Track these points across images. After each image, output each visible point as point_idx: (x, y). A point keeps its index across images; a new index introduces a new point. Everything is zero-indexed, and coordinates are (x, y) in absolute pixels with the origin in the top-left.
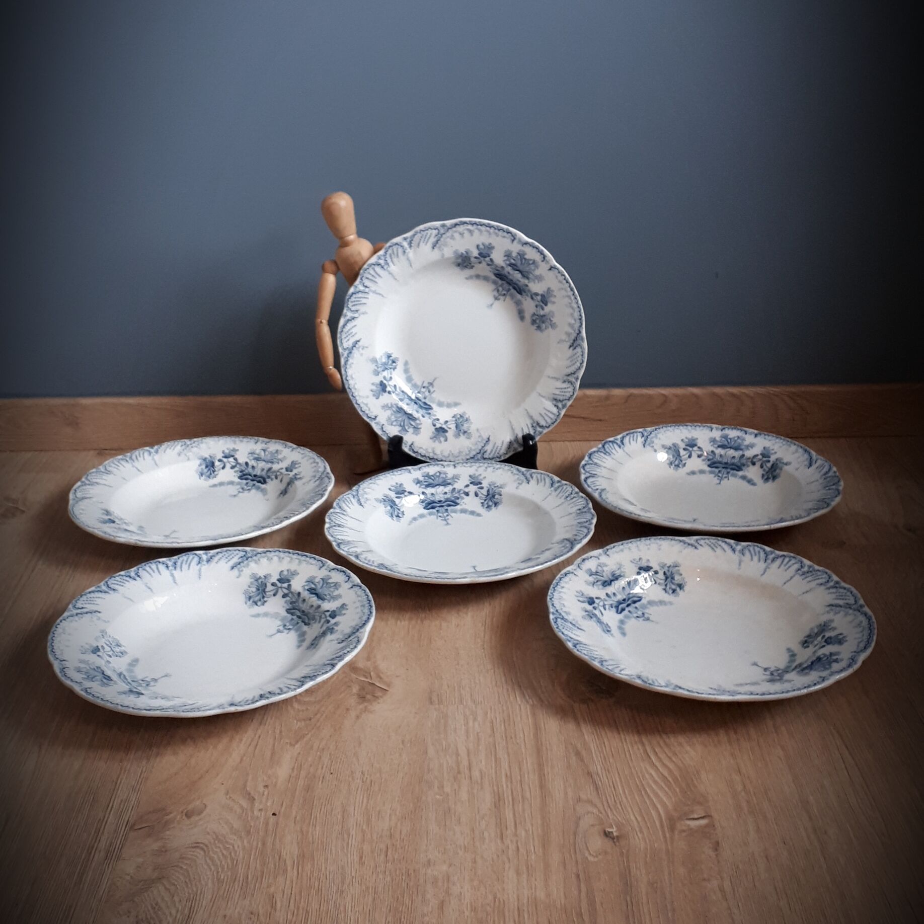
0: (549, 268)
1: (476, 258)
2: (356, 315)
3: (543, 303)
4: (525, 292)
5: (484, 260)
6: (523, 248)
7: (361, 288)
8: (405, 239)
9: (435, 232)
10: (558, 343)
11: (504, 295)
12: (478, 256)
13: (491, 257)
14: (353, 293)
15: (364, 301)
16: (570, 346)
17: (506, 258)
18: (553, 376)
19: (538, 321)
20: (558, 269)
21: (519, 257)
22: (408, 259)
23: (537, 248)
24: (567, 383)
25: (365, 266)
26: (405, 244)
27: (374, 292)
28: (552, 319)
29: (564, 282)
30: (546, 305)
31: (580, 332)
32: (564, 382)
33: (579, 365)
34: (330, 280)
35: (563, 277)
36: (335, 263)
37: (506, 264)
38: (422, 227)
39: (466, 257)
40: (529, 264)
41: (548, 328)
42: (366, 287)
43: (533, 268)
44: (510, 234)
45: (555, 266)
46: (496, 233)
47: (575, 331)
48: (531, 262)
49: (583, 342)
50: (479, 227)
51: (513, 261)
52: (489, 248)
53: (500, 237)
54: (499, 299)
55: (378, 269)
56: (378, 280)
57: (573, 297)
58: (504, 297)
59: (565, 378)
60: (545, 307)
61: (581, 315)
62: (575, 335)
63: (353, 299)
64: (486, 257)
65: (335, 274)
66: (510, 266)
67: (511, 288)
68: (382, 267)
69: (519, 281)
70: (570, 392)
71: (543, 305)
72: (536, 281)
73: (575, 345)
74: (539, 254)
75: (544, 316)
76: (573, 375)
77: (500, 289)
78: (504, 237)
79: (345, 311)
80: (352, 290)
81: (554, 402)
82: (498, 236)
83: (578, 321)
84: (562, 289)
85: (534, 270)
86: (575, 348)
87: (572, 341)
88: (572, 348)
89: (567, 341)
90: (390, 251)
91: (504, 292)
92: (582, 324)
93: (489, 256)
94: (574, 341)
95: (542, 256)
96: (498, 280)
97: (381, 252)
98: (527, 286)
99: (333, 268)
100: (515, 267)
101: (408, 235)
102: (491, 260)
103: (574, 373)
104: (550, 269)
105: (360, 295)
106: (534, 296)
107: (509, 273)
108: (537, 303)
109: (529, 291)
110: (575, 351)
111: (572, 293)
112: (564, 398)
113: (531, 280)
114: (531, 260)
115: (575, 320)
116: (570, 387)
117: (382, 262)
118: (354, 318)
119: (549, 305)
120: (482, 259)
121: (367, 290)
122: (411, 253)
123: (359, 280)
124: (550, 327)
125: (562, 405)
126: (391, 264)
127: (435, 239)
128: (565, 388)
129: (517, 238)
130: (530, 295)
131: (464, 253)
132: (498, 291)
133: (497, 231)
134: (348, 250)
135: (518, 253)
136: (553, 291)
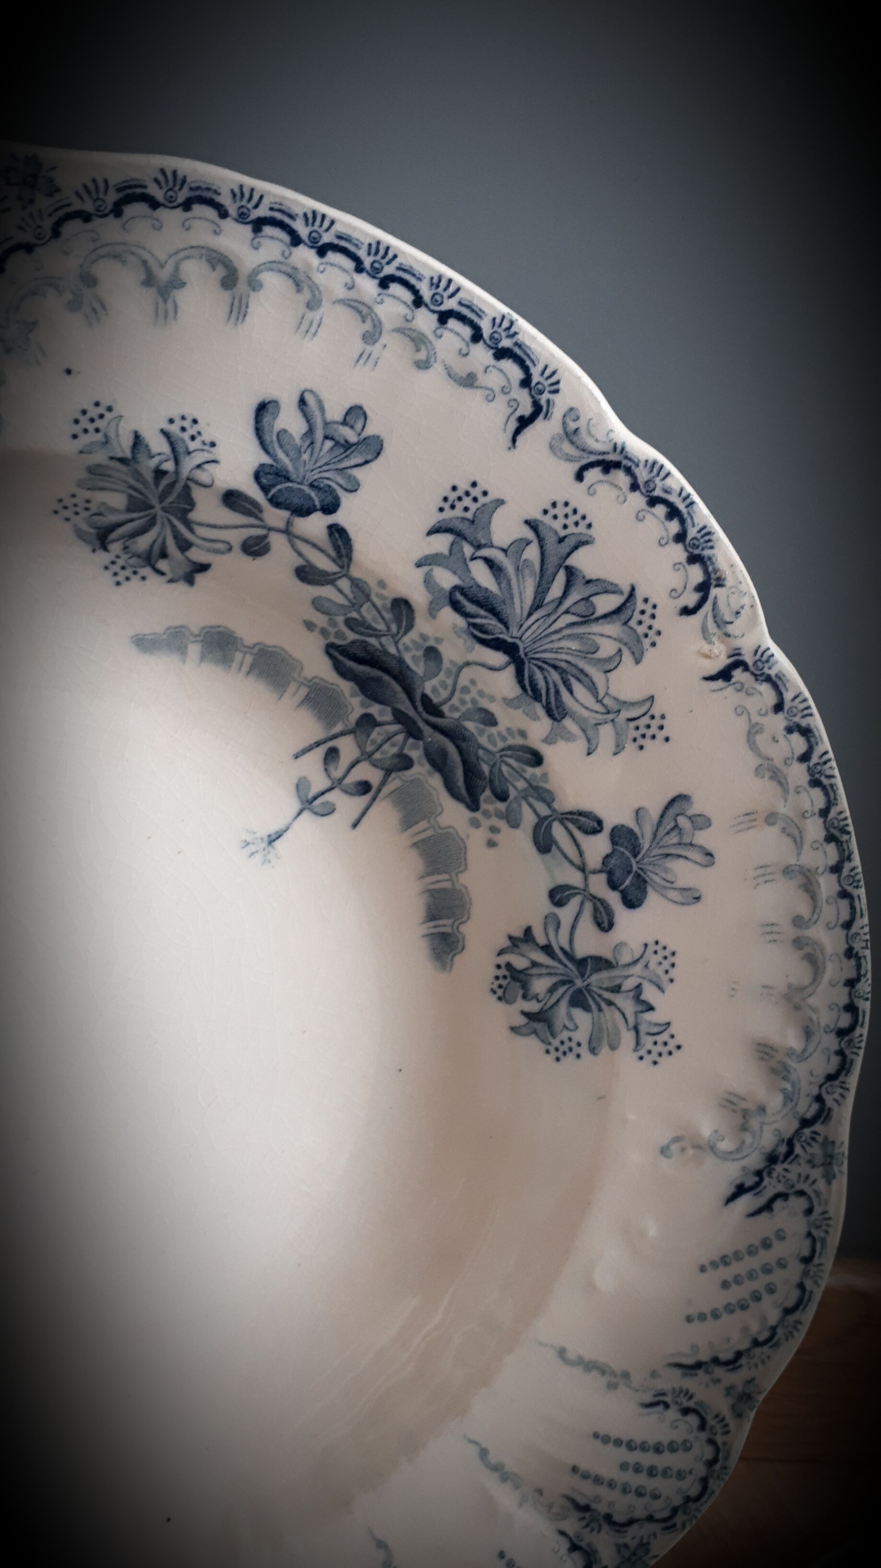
0: (721, 662)
1: (232, 499)
3: (613, 885)
4: (502, 797)
5: (287, 531)
6: (576, 493)
10: (664, 1151)
11: (364, 787)
12: (254, 492)
13: (340, 517)
16: (740, 1190)
17: (442, 543)
18: (588, 1356)
19: (540, 986)
20: (776, 683)
21: (532, 553)
23: (673, 513)
24: (673, 1414)
28: (650, 994)
29: (798, 773)
30: (631, 903)
31: (823, 1114)
32: (658, 1402)
33: (774, 1316)
35: (798, 743)
37: (428, 582)
39: (159, 473)
40: (588, 619)
41: (613, 1048)
43: (607, 648)
44: (509, 367)
45: (763, 657)
46: (418, 340)
47: (788, 1098)
48: (605, 603)
49: (829, 1178)
50: (305, 255)
51: (482, 575)
52: (347, 446)
53: (437, 371)
54: (329, 811)
57: (827, 885)
58: (361, 802)
59: (671, 1380)
60: (623, 916)
61: (851, 1008)
62: (789, 1127)
64: (304, 511)
66: (456, 606)
67: (416, 754)
69: (490, 720)
70: (680, 1475)
71: (613, 899)
72: (606, 734)
73: (771, 1187)
74: (678, 552)
75: (601, 963)
76: (719, 1371)
77: (348, 748)
78: (469, 381)
81: (572, 1525)
82: (423, 365)
83: (831, 1042)
84: (771, 818)
85: (610, 665)
86: (768, 1207)
87: (755, 1161)
88: (746, 1202)
89: (725, 1156)
91: (366, 772)
92: (844, 1066)
93: (331, 508)
94: (772, 1159)
95: (696, 574)
96: (346, 687)
98: (537, 759)
100: (490, 622)
102: (338, 534)
103: (734, 1362)
104: (725, 675)
106: (558, 832)
107: (432, 653)
108: (574, 878)
109: (544, 795)
110: (766, 1225)
111: (832, 853)
112: (640, 1507)
113: (568, 723)
114: (610, 588)
115: (808, 1033)
116: (686, 1446)
119: (652, 899)
120: (275, 517)
124: (628, 1038)
125: (619, 1548)
128: (658, 1449)
129: (560, 404)
130: (529, 819)
131: (158, 445)
132: (332, 755)
133: (425, 321)
135: (532, 524)
136: (702, 822)
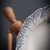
2: (21, 45)
7: (21, 35)
8: (32, 16)
9: (41, 12)
14: (18, 38)
15: (22, 40)
22: (34, 23)
25: (21, 28)
26: (32, 18)
27: (25, 36)
34: (10, 35)
36: (11, 29)
38: (36, 11)
42: (22, 35)
55: (25, 28)
56: (26, 32)
63: (19, 40)
65: (11, 33)
68: (26, 27)
79: (17, 45)
80: (18, 37)
90: (28, 21)
97: (25, 22)
99: (11, 31)
101: (32, 15)
105: (21, 38)
117: (26, 25)
118: (20, 47)
121: (23, 36)
122: (34, 21)
123: (19, 33)
126: (29, 25)
127: (41, 14)
134: (14, 24)
